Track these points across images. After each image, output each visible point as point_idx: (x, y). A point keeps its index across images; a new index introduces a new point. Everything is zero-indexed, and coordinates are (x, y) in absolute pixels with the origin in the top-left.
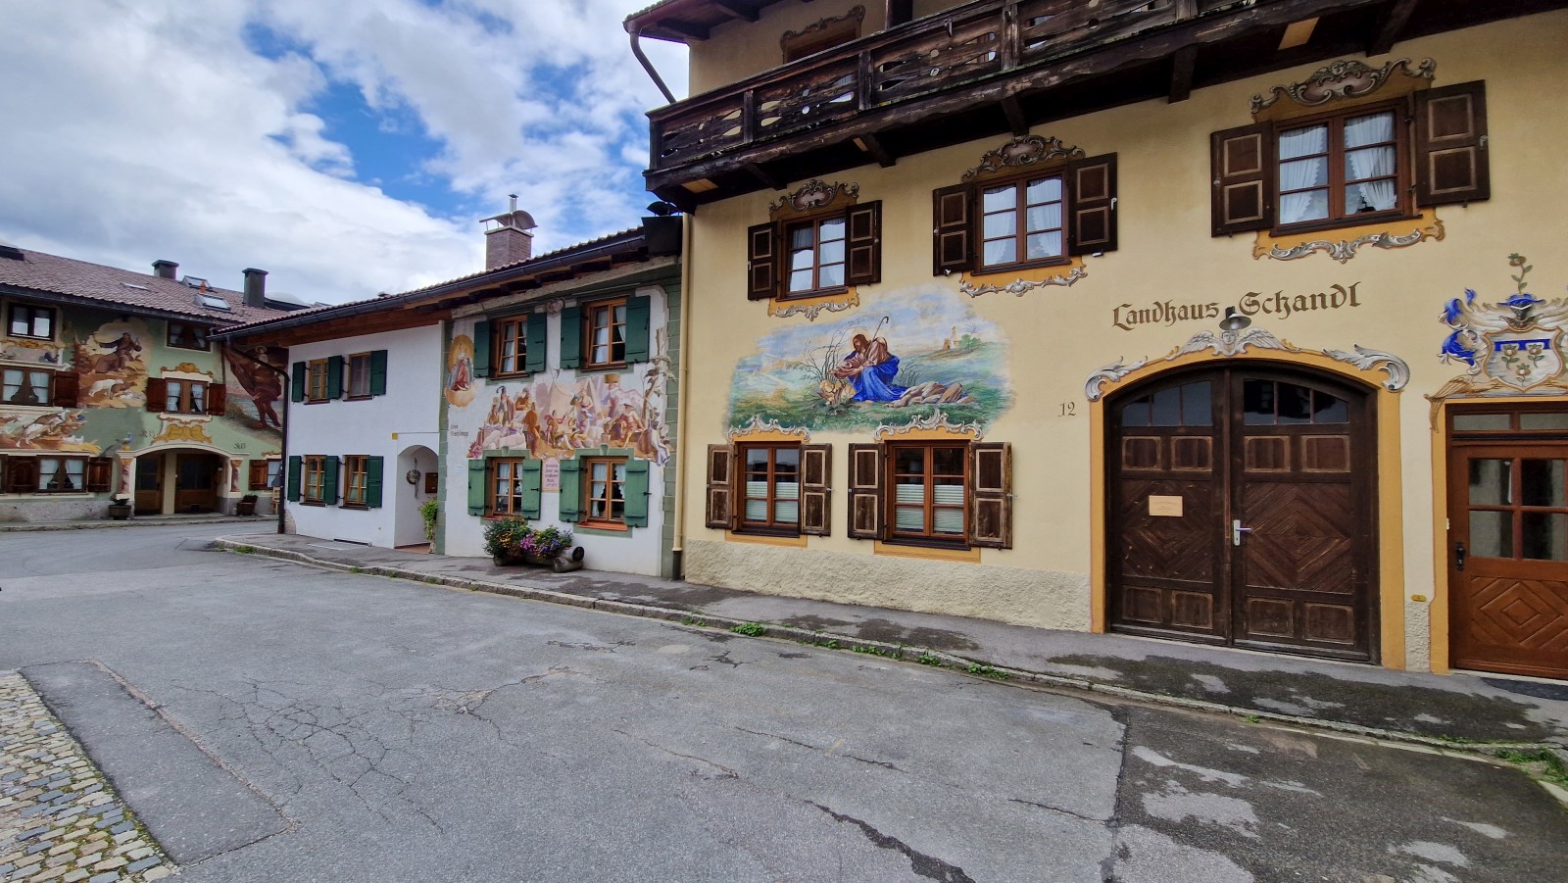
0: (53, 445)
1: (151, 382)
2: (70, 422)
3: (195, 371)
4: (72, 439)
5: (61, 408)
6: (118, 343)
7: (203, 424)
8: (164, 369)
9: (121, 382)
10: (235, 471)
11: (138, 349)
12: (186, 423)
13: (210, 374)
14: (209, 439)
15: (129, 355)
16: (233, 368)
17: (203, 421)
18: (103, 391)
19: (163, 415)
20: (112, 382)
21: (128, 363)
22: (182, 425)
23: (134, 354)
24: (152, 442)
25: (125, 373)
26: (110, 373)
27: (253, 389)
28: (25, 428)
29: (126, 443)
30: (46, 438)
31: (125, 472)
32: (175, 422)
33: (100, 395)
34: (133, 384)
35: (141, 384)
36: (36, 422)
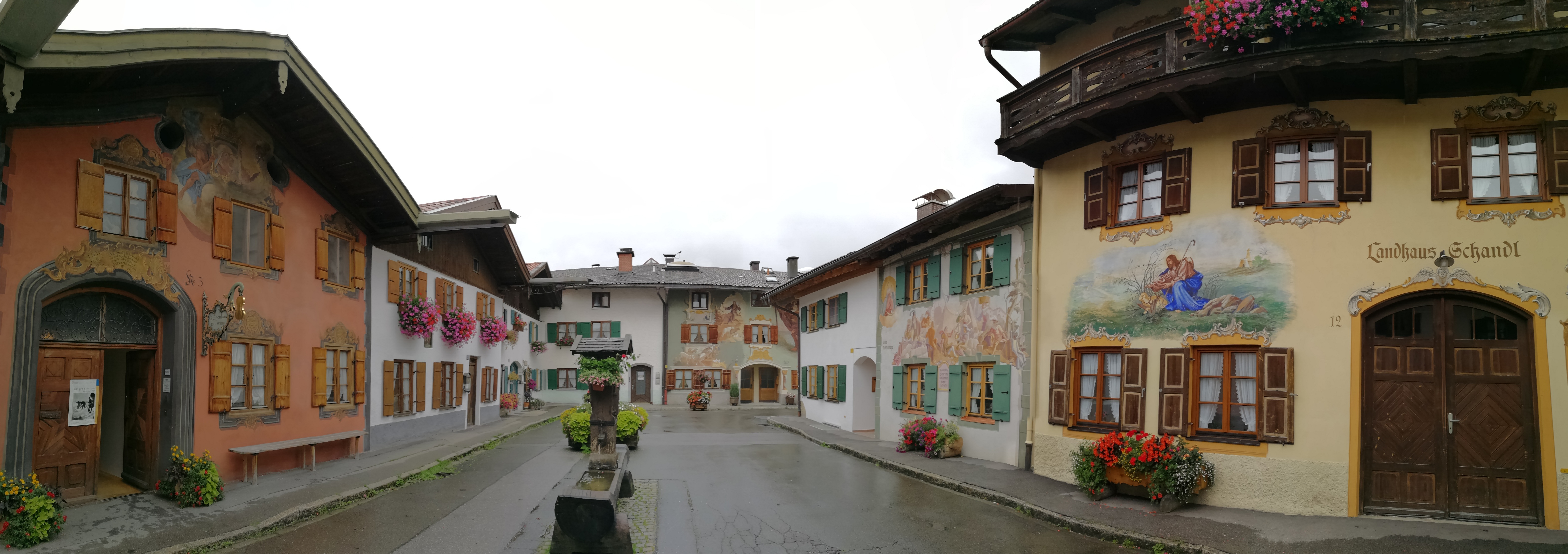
0: (709, 363)
1: (746, 327)
2: (715, 351)
3: (764, 319)
4: (715, 361)
5: (711, 344)
6: (732, 307)
7: (768, 350)
8: (751, 319)
9: (733, 328)
10: (784, 377)
11: (739, 309)
12: (761, 349)
13: (770, 320)
14: (771, 358)
15: (736, 313)
16: (781, 315)
17: (768, 348)
18: (727, 333)
19: (751, 345)
20: (730, 328)
21: (736, 318)
22: (759, 351)
23: (738, 312)
24: (747, 361)
25: (735, 323)
26: (729, 324)
27: (791, 327)
28: (699, 355)
29: (736, 362)
30: (707, 360)
31: (736, 378)
32: (756, 349)
33: (726, 336)
34: (738, 329)
35: (742, 329)
36: (703, 352)
